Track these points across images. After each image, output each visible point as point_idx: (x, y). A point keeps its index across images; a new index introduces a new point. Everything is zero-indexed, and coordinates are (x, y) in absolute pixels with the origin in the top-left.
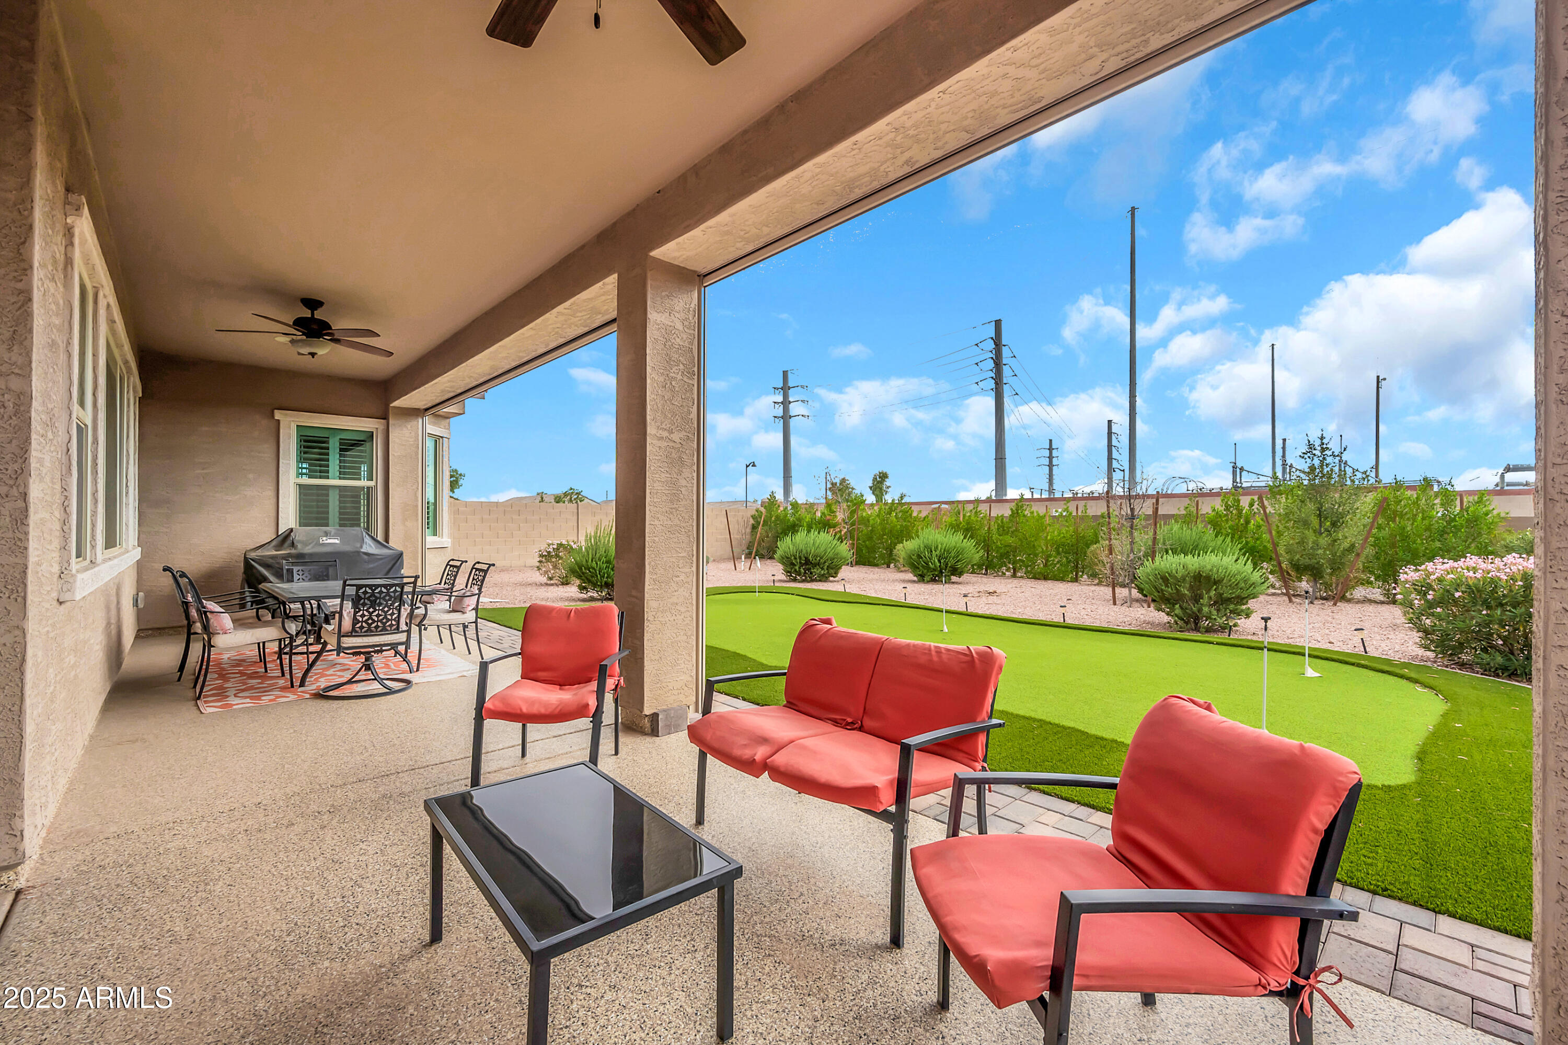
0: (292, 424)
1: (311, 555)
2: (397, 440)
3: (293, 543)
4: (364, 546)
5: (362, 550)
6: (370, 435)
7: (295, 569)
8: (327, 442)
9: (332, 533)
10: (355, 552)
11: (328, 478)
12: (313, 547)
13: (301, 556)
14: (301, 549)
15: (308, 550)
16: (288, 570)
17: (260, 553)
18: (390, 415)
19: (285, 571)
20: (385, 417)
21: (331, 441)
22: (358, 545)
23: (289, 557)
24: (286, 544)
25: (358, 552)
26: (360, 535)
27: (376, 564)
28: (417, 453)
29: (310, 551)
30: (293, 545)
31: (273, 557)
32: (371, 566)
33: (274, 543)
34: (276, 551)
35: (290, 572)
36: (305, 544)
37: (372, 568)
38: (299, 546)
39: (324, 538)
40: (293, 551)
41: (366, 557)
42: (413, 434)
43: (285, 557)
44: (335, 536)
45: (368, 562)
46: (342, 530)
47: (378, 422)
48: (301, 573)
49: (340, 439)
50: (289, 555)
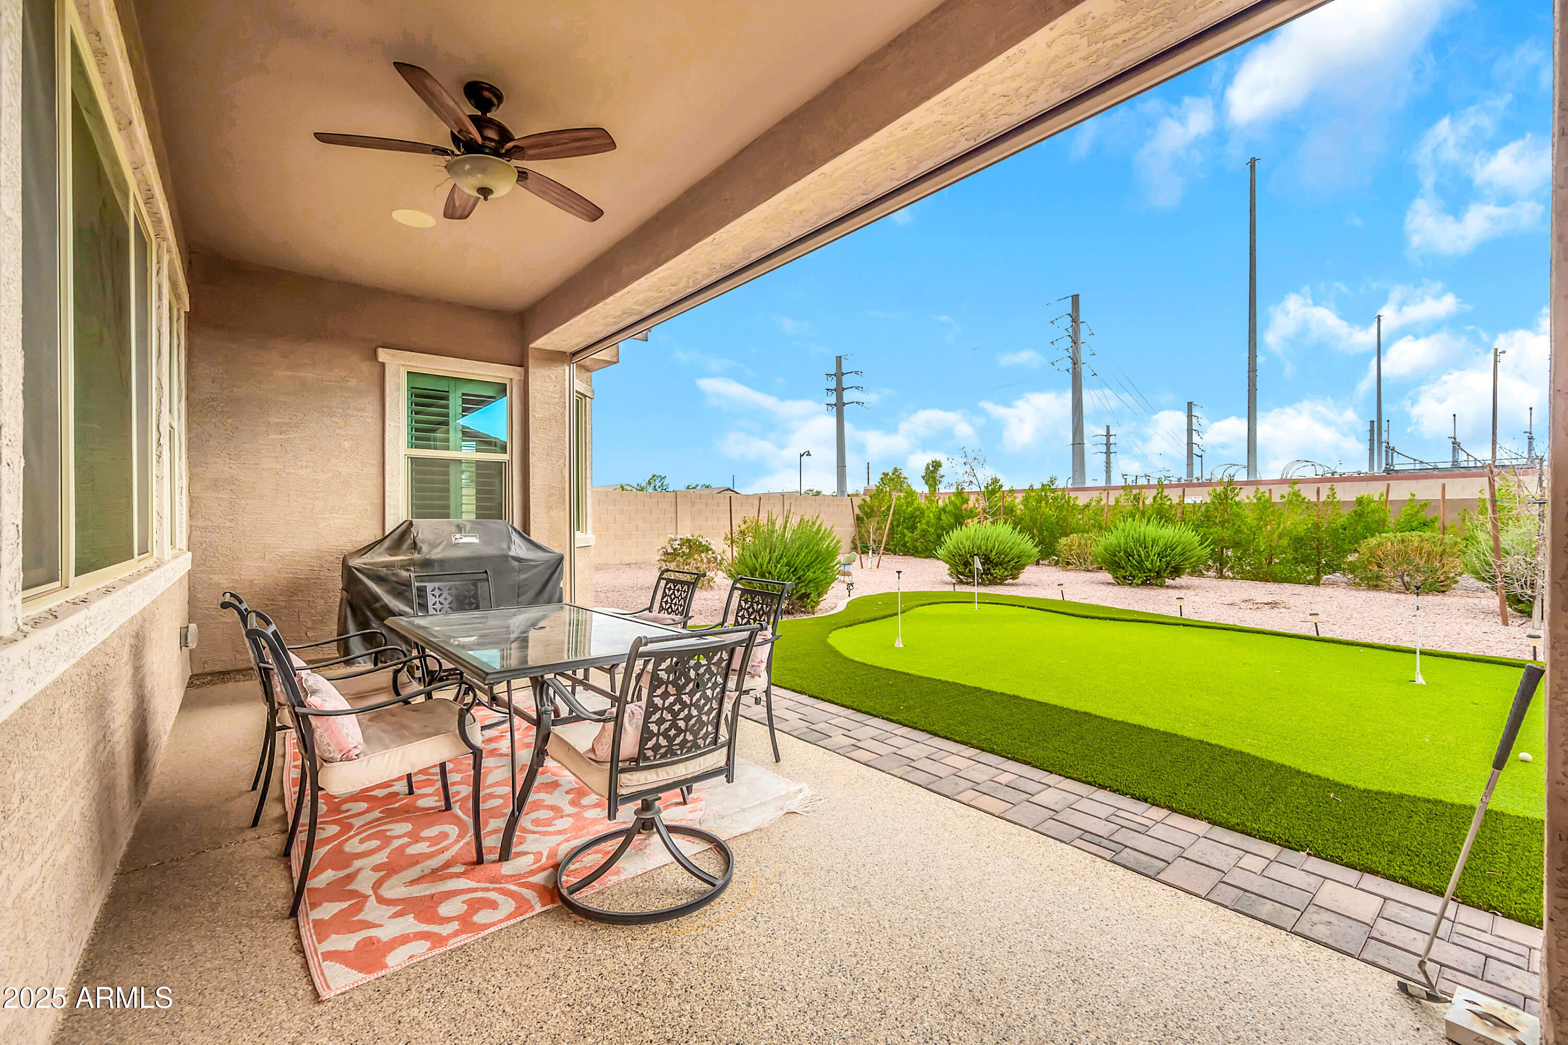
0: (402, 369)
1: (442, 562)
2: (539, 396)
3: (415, 543)
4: (513, 548)
5: (511, 554)
6: (502, 389)
7: (429, 586)
8: (446, 398)
9: (467, 529)
10: (499, 557)
11: (447, 448)
12: (444, 550)
13: (427, 564)
14: (427, 552)
15: (437, 554)
16: (419, 589)
17: (368, 559)
18: (531, 361)
19: (414, 591)
20: (522, 363)
21: (451, 396)
22: (505, 546)
23: (409, 565)
24: (405, 546)
25: (506, 557)
26: (505, 531)
27: (529, 574)
28: (563, 416)
29: (440, 556)
30: (415, 546)
31: (388, 566)
32: (523, 577)
33: (387, 543)
34: (391, 555)
35: (422, 591)
36: (433, 546)
37: (525, 580)
38: (425, 548)
39: (458, 536)
40: (416, 556)
41: (516, 564)
42: (558, 387)
43: (405, 566)
44: (473, 531)
45: (520, 571)
46: (480, 524)
47: (514, 371)
48: (437, 593)
49: (463, 394)
50: (412, 563)
